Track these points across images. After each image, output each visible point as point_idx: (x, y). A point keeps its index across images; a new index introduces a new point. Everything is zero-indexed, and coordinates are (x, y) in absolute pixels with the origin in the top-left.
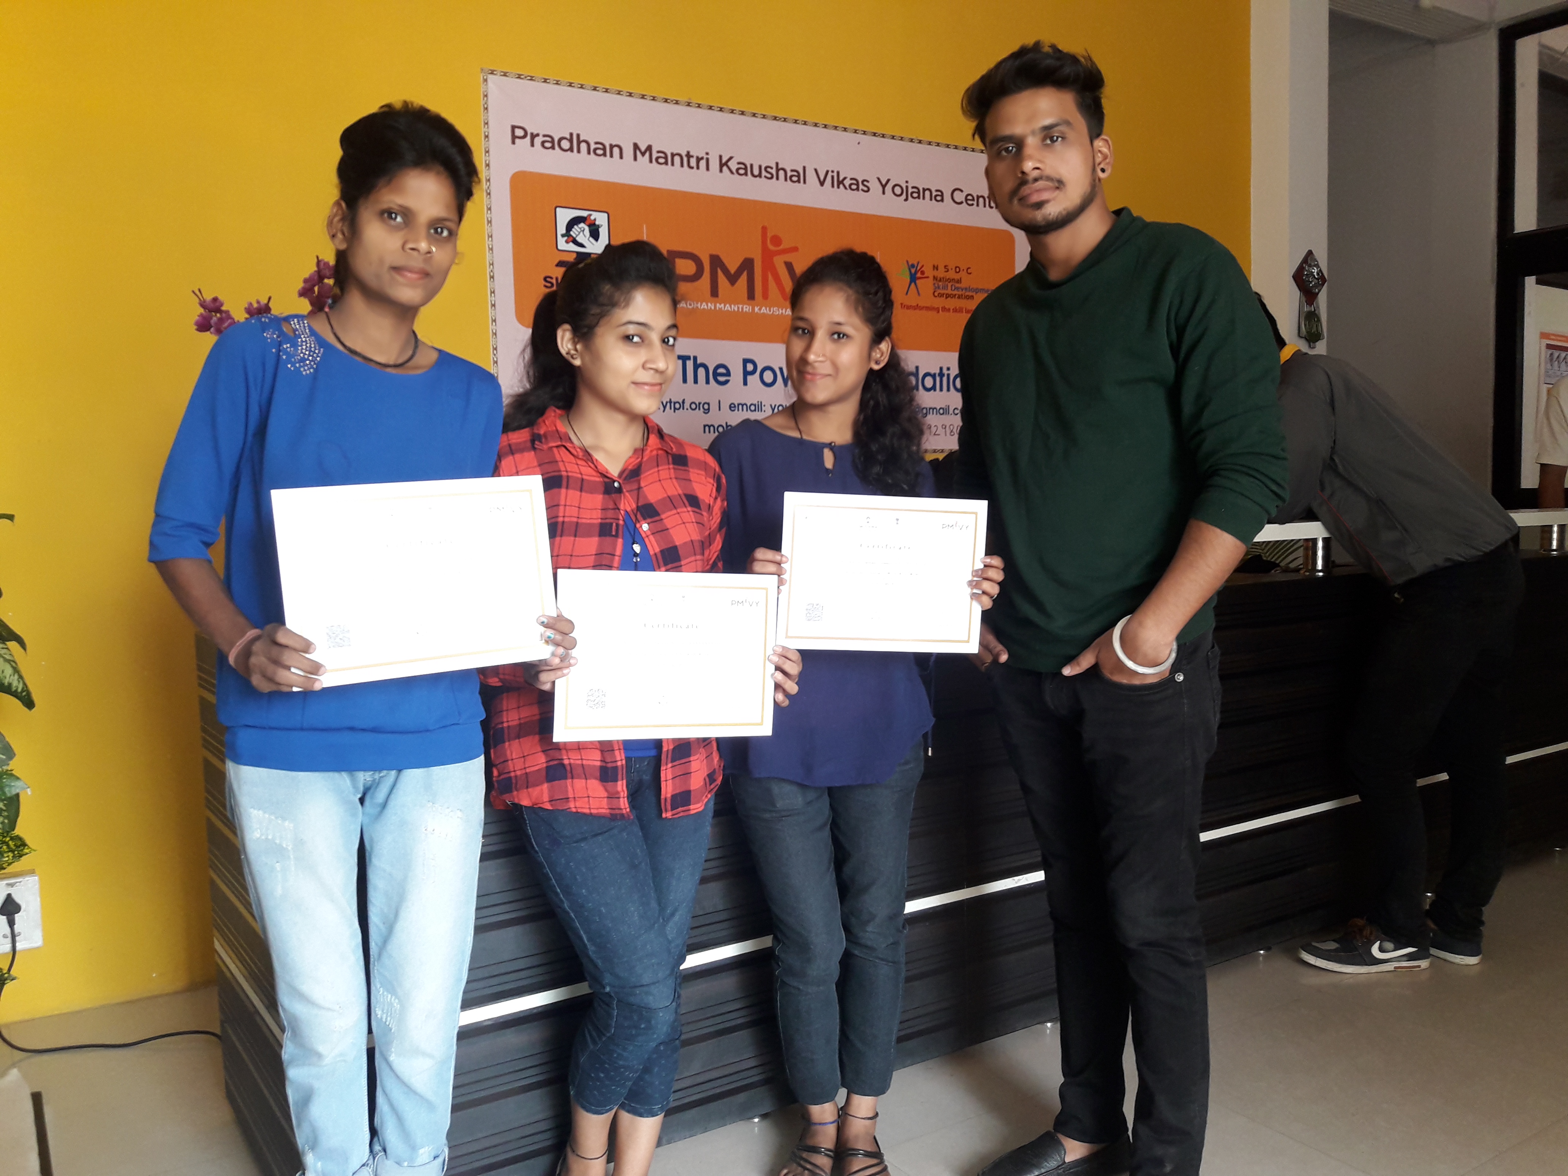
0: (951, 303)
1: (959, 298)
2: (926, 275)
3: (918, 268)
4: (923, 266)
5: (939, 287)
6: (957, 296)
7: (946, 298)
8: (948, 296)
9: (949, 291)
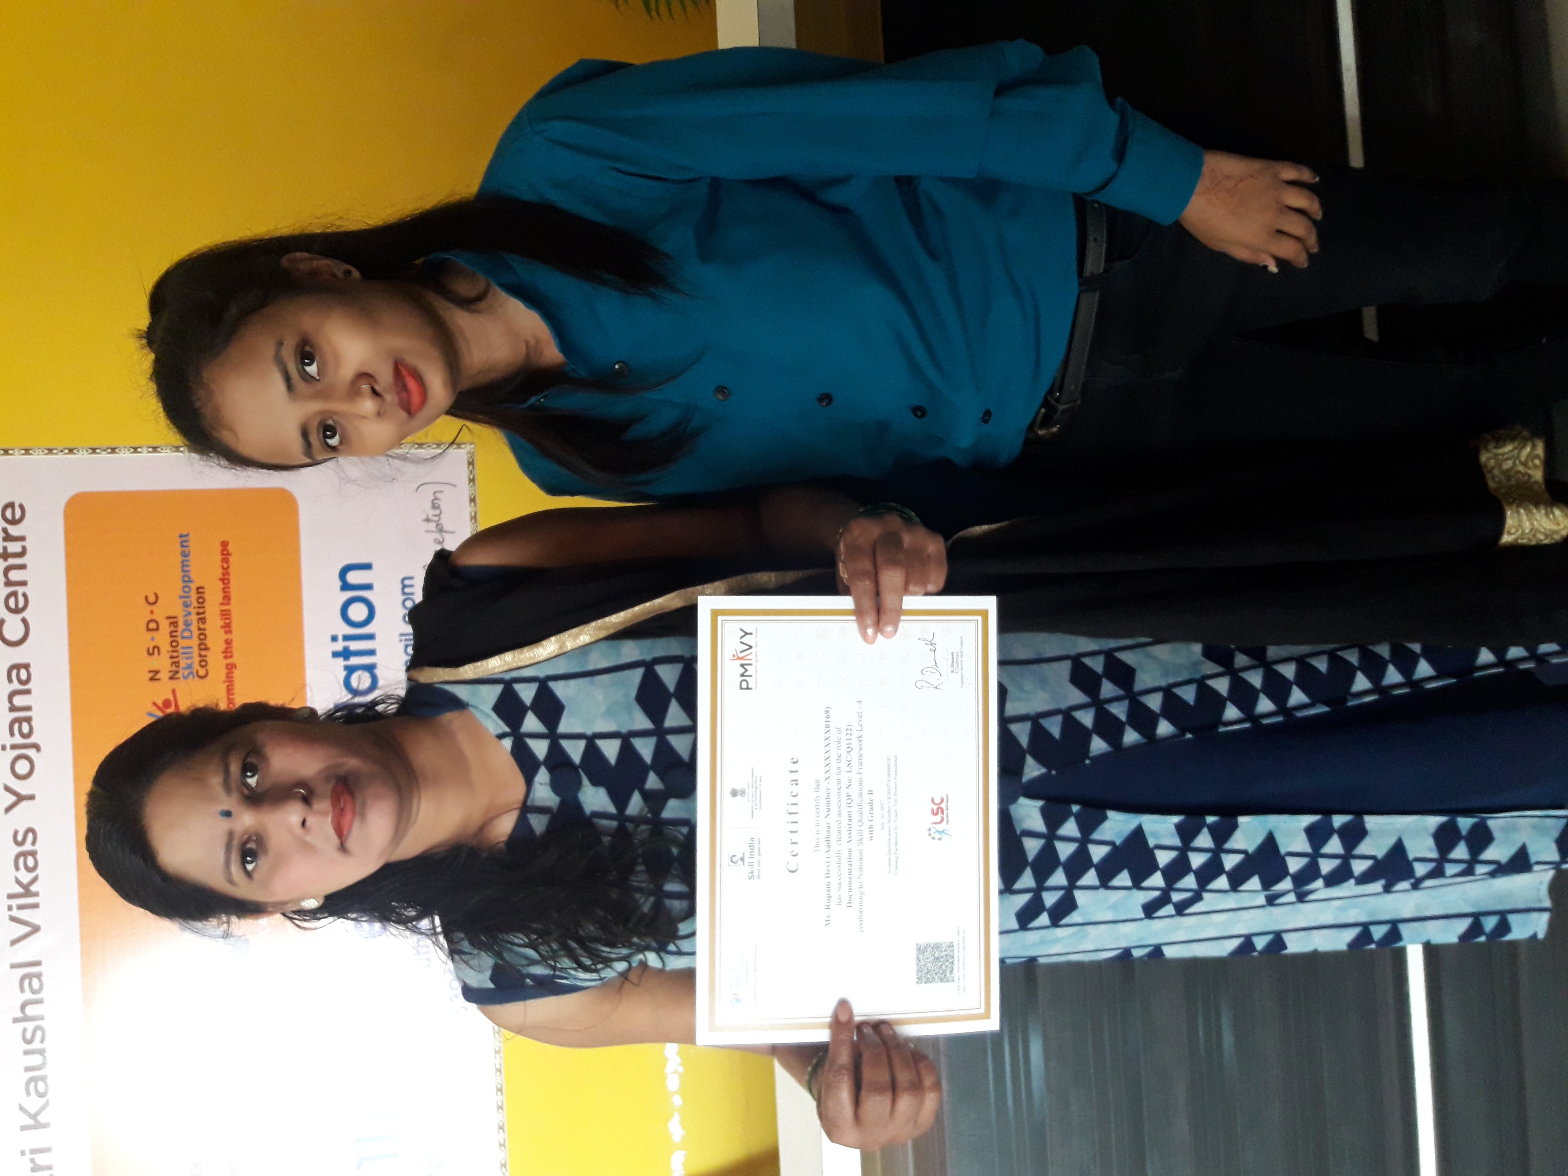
0: (216, 638)
1: (203, 620)
2: (170, 697)
5: (189, 667)
6: (202, 626)
7: (207, 649)
8: (203, 647)
9: (195, 642)
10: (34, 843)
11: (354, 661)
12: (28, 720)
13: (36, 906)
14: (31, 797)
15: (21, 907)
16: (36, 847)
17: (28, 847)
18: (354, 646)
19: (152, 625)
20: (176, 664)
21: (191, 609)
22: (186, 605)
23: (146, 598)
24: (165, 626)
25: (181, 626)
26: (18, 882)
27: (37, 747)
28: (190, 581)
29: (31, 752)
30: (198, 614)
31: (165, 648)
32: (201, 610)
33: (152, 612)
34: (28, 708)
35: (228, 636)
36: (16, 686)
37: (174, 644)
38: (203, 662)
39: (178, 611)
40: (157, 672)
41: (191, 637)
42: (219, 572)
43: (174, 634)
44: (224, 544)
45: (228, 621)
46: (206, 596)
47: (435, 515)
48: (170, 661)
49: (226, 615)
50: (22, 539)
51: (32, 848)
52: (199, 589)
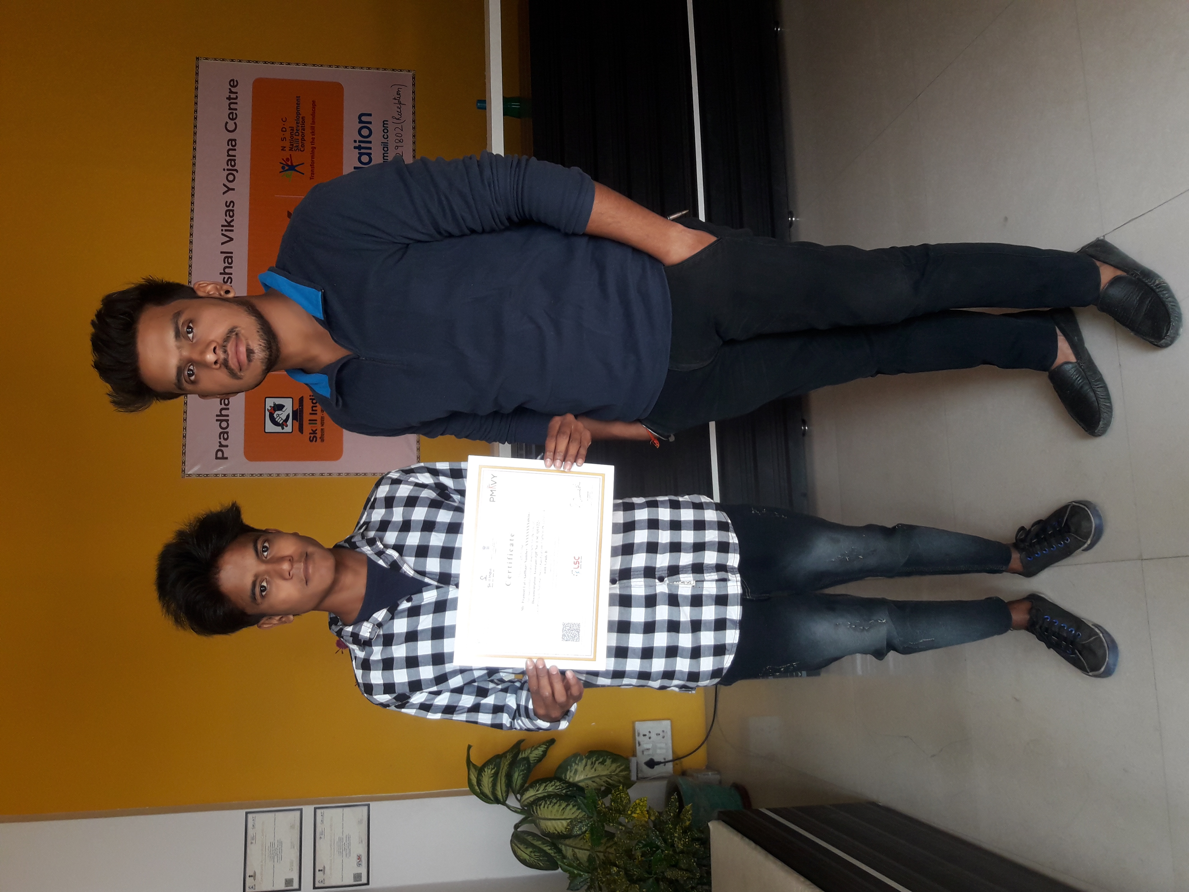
0: (308, 137)
2: (289, 157)
5: (297, 146)
6: (303, 132)
8: (303, 139)
9: (300, 137)
10: (233, 207)
11: (362, 151)
12: (234, 160)
13: (232, 231)
14: (233, 189)
15: (226, 230)
16: (234, 209)
17: (230, 208)
18: (363, 145)
19: (284, 129)
20: (292, 145)
21: (299, 125)
22: (297, 123)
23: (282, 119)
24: (289, 130)
25: (295, 131)
26: (226, 220)
27: (237, 171)
28: (300, 114)
29: (234, 172)
30: (302, 127)
31: (288, 138)
32: (303, 126)
33: (284, 125)
34: (235, 156)
35: (314, 136)
36: (230, 147)
37: (292, 136)
38: (303, 146)
39: (295, 126)
40: (285, 147)
41: (298, 135)
42: (310, 112)
43: (292, 134)
44: (314, 102)
45: (313, 131)
46: (305, 120)
47: (398, 97)
48: (289, 144)
49: (313, 128)
50: (236, 93)
51: (232, 209)
52: (303, 118)
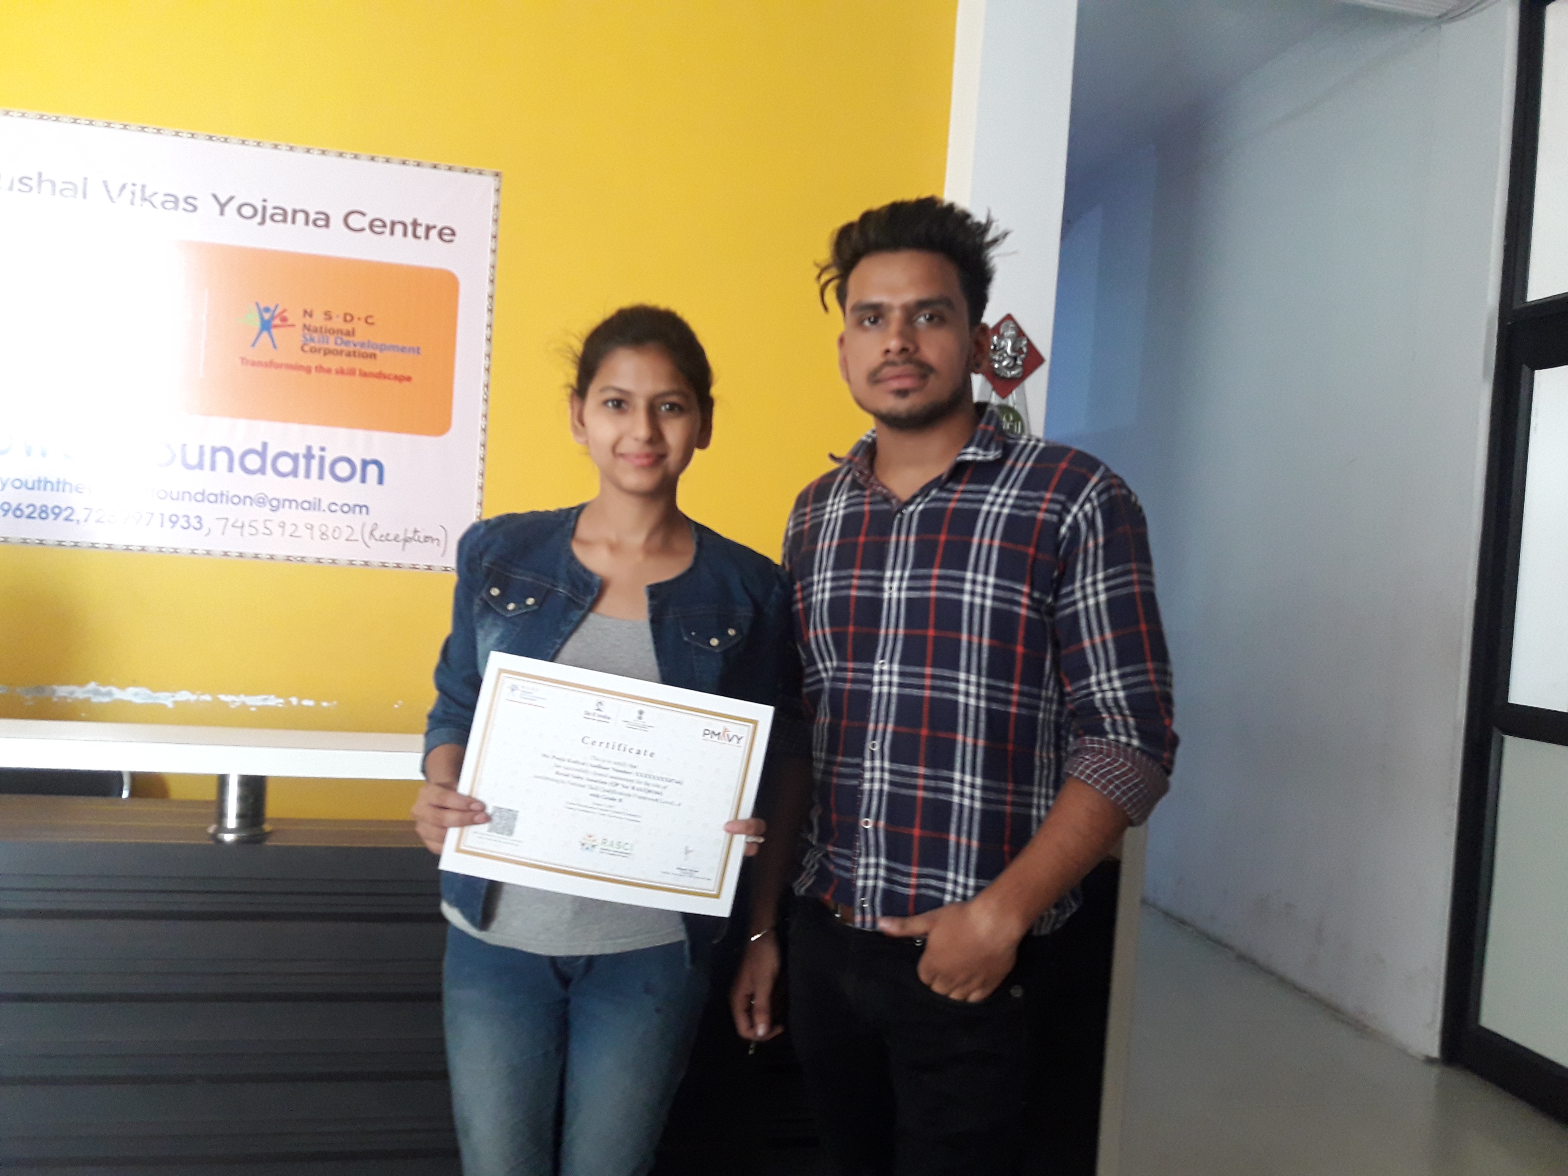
0: (332, 362)
1: (349, 354)
2: (289, 322)
3: (277, 312)
4: (284, 311)
5: (312, 340)
6: (344, 354)
7: (325, 354)
8: (327, 352)
9: (332, 346)
10: (185, 210)
11: (302, 462)
12: (285, 220)
13: (132, 203)
14: (222, 213)
15: (133, 192)
16: (181, 211)
17: (182, 205)
18: (315, 463)
19: (348, 318)
20: (316, 331)
21: (358, 348)
22: (362, 344)
24: (348, 327)
25: (345, 338)
26: (154, 194)
27: (263, 222)
28: (381, 350)
29: (258, 218)
30: (354, 352)
31: (330, 325)
32: (357, 354)
33: (359, 319)
34: (294, 222)
35: (334, 372)
36: (312, 216)
37: (332, 331)
38: (313, 350)
39: (357, 338)
40: (310, 316)
41: (336, 344)
42: (387, 371)
43: (340, 332)
44: (409, 379)
45: (346, 372)
46: (368, 360)
47: (419, 537)
48: (318, 326)
49: (352, 372)
50: (427, 237)
51: (181, 208)
52: (374, 356)
